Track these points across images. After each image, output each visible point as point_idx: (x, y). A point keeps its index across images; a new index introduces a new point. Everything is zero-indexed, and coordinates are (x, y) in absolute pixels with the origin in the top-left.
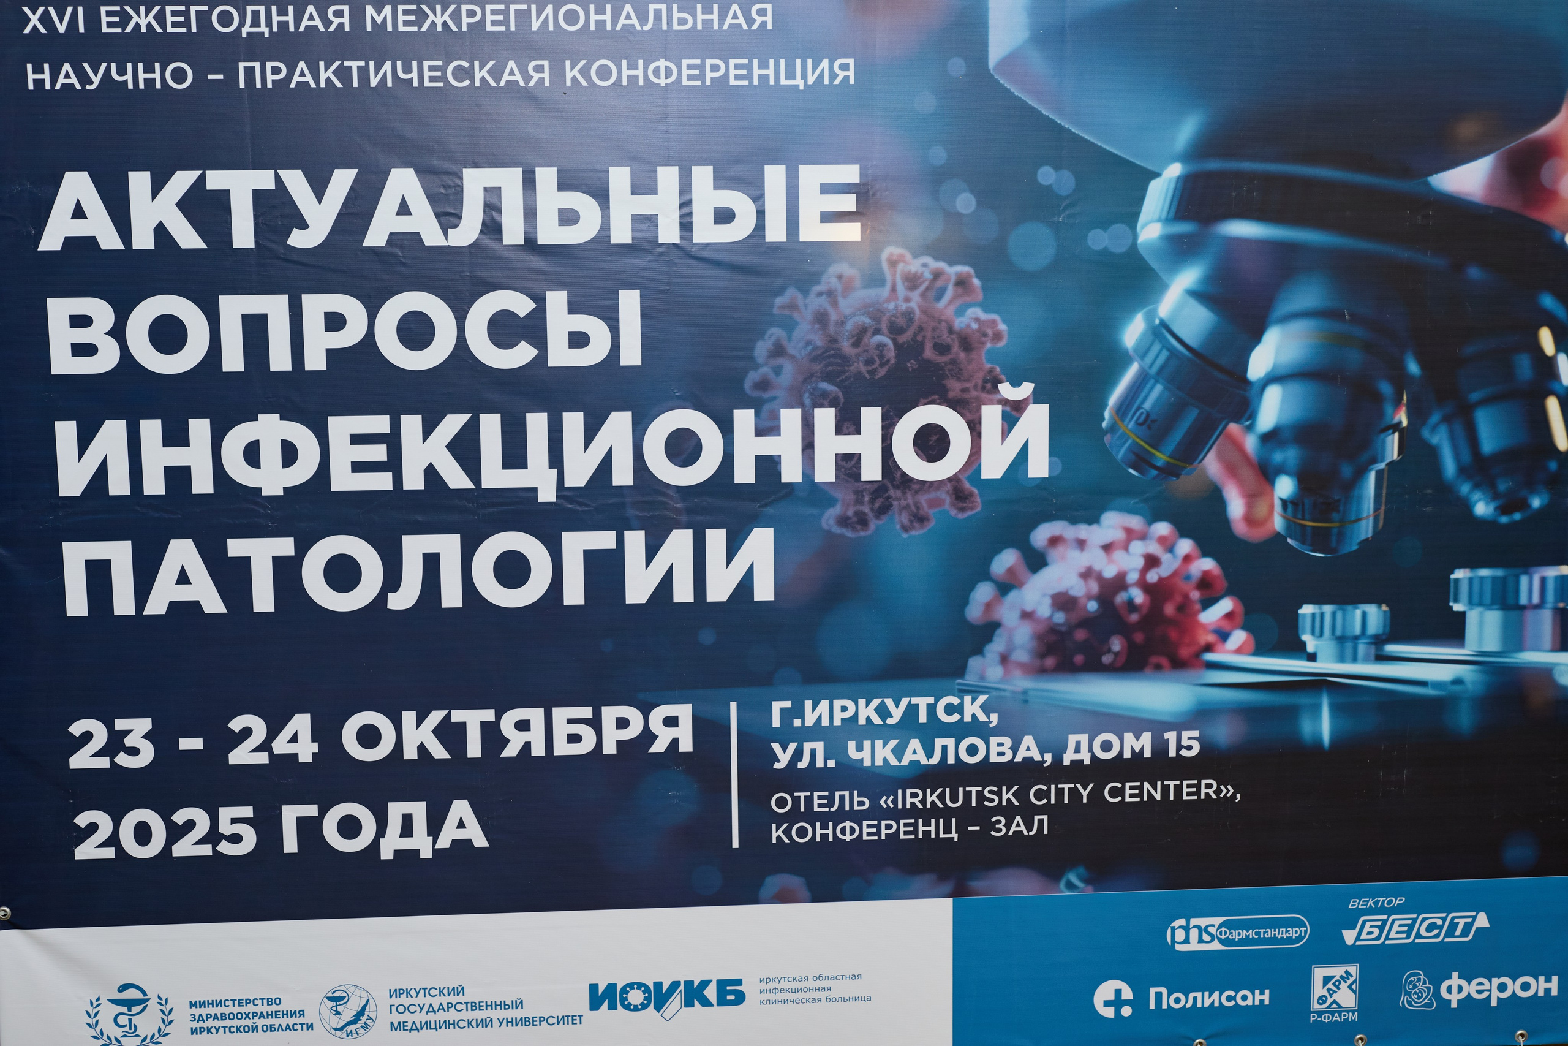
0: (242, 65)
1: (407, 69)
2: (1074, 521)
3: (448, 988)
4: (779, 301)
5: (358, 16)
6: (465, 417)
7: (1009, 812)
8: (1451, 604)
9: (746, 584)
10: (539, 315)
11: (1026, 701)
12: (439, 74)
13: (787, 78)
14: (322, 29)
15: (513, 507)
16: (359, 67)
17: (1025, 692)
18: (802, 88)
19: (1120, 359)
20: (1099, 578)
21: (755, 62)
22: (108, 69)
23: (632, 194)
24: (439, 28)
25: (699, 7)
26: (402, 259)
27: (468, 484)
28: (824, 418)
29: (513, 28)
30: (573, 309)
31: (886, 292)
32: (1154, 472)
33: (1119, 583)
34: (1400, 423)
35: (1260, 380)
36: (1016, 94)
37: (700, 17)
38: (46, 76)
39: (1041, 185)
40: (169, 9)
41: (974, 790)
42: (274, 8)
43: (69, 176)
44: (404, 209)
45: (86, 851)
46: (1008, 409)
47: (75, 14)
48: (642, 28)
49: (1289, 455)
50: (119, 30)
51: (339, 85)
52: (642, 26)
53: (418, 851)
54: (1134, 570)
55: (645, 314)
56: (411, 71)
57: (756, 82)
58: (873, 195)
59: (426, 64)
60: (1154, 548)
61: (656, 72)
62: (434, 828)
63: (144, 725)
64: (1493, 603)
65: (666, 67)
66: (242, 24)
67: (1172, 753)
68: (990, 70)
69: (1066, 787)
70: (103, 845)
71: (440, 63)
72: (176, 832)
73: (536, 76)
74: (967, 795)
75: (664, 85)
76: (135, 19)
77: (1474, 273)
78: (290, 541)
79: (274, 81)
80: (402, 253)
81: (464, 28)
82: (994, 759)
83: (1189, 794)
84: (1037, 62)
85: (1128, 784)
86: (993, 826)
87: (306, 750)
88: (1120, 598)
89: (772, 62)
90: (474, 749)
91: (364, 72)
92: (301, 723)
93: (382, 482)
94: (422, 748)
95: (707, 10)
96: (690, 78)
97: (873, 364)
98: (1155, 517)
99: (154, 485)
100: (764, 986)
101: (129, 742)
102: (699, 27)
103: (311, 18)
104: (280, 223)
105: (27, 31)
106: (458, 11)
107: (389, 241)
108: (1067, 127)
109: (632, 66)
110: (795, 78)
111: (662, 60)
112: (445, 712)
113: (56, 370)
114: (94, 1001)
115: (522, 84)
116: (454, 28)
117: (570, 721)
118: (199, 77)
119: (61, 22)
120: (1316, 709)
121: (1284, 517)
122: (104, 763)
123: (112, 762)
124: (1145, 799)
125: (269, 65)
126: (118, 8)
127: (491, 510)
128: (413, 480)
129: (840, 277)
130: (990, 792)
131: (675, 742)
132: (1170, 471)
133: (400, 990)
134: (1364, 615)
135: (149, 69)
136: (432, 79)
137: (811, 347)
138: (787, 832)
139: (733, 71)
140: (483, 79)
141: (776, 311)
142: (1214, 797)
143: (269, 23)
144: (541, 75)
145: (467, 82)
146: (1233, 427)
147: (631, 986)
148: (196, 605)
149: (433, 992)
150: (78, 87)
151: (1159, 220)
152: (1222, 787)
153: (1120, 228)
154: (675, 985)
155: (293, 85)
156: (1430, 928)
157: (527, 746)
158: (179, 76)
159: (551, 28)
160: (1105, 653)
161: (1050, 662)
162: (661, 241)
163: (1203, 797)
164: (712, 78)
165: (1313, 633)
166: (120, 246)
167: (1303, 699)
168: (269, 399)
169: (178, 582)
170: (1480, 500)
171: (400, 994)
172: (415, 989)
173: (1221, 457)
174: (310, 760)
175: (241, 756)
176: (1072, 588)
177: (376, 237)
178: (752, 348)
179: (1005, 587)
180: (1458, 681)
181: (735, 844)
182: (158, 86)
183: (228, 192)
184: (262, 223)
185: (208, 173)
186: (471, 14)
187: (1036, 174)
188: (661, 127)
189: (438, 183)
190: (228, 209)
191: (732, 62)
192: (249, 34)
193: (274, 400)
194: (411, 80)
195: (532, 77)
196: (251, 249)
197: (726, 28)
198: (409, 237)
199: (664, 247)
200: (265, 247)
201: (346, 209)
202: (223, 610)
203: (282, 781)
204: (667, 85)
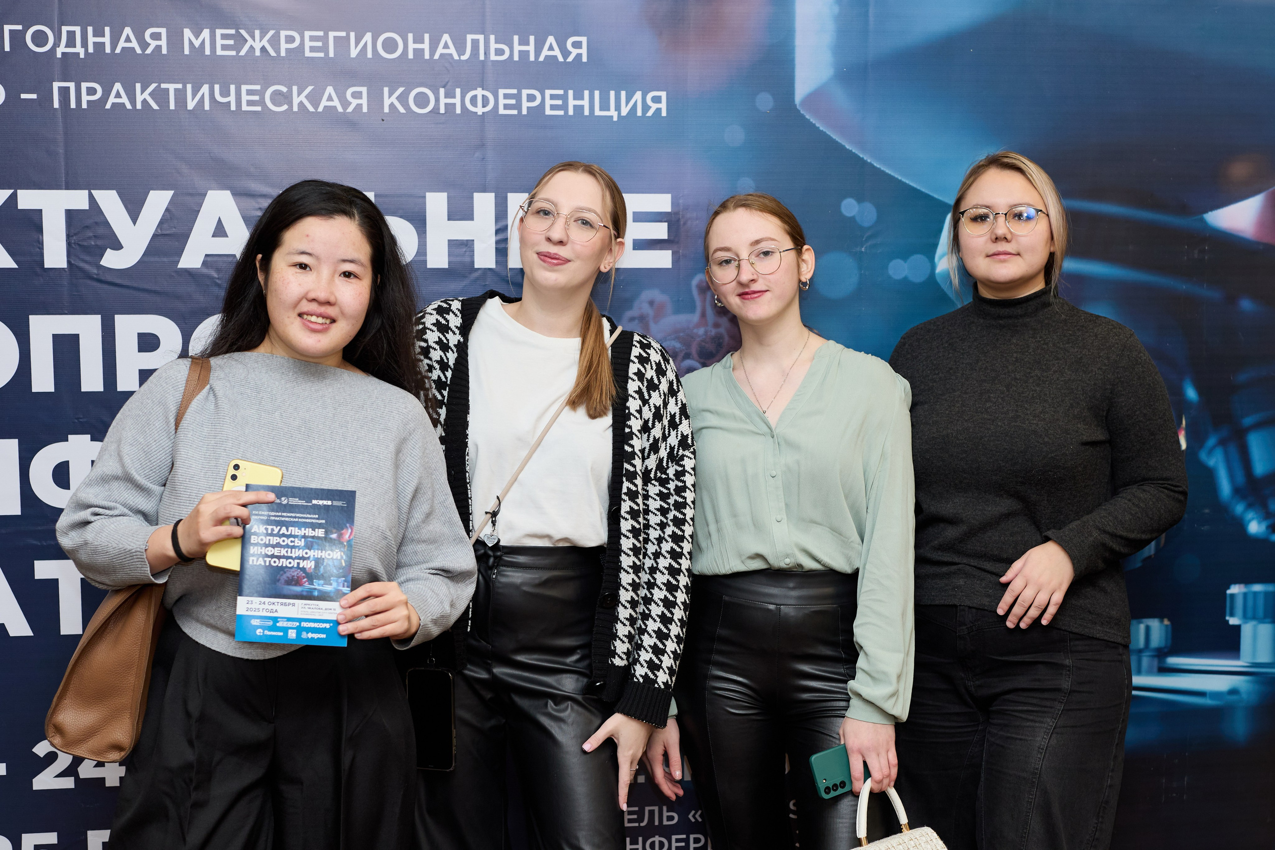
0: (56, 85)
1: (225, 93)
5: (175, 40)
8: (1227, 618)
12: (256, 98)
13: (601, 109)
14: (139, 51)
16: (176, 90)
18: (615, 119)
21: (571, 93)
23: (448, 220)
25: (516, 38)
26: (219, 282)
29: (331, 55)
31: (695, 317)
36: (821, 128)
37: (517, 48)
39: (844, 216)
42: (90, 29)
44: (220, 231)
48: (460, 58)
51: (155, 106)
52: (460, 55)
56: (228, 95)
57: (571, 112)
58: (685, 224)
59: (244, 88)
61: (474, 100)
64: (1265, 617)
65: (483, 95)
66: (57, 44)
68: (796, 105)
71: (258, 87)
73: (354, 102)
75: (481, 114)
77: (1246, 304)
79: (88, 102)
81: (283, 54)
84: (841, 98)
87: (113, 775)
89: (586, 93)
95: (524, 42)
96: (506, 107)
102: (516, 58)
103: (128, 39)
104: (93, 243)
106: (276, 37)
107: (205, 263)
108: (869, 161)
109: (450, 94)
110: (609, 110)
111: (480, 89)
115: (340, 109)
116: (273, 53)
118: (12, 96)
125: (84, 85)
129: (651, 303)
134: (1148, 629)
136: (250, 103)
139: (549, 101)
140: (301, 104)
143: (85, 44)
144: (359, 101)
145: (285, 107)
153: (918, 259)
155: (108, 106)
159: (370, 55)
162: (476, 267)
164: (528, 108)
168: (81, 420)
170: (1253, 519)
174: (117, 783)
175: (45, 781)
177: (191, 259)
180: (1233, 692)
183: (40, 211)
184: (75, 243)
185: (19, 191)
186: (290, 40)
187: (839, 206)
188: (478, 154)
189: (257, 206)
190: (40, 229)
191: (548, 92)
192: (63, 54)
193: (85, 420)
194: (229, 102)
195: (350, 103)
196: (63, 269)
197: (541, 59)
198: (225, 259)
199: (480, 272)
200: (77, 267)
201: (161, 231)
202: (29, 633)
203: (88, 806)
204: (483, 113)
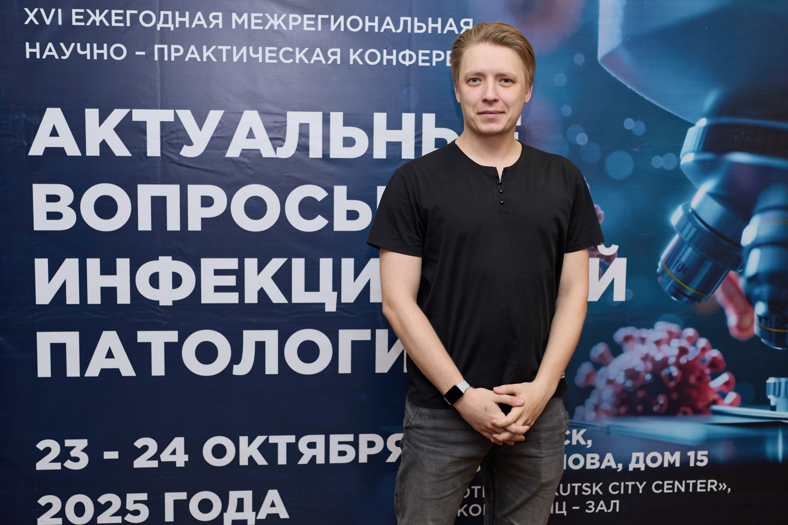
0: (157, 47)
1: (256, 52)
2: (639, 327)
5: (227, 20)
6: (283, 260)
7: (596, 498)
10: (330, 200)
11: (608, 433)
12: (274, 55)
14: (205, 26)
15: (310, 315)
16: (227, 50)
17: (608, 427)
19: (668, 232)
20: (653, 360)
22: (75, 47)
23: (387, 129)
24: (276, 28)
25: (430, 19)
26: (250, 166)
27: (283, 300)
29: (319, 29)
30: (350, 197)
32: (686, 299)
33: (664, 363)
35: (748, 246)
36: (613, 75)
37: (431, 25)
38: (37, 50)
39: (626, 130)
40: (114, 12)
41: (576, 485)
42: (177, 13)
43: (49, 111)
44: (251, 135)
45: (44, 520)
46: (603, 260)
47: (56, 14)
48: (396, 31)
49: (763, 290)
50: (83, 24)
51: (214, 60)
52: (396, 29)
53: (246, 521)
54: (673, 356)
56: (258, 53)
58: (529, 132)
59: (267, 49)
60: (684, 343)
61: (404, 57)
62: (257, 507)
63: (83, 443)
65: (409, 54)
66: (157, 22)
67: (692, 464)
68: (598, 61)
69: (630, 484)
70: (55, 516)
71: (275, 48)
72: (100, 509)
73: (333, 58)
74: (573, 488)
76: (93, 17)
78: (176, 333)
79: (175, 57)
80: (248, 161)
81: (291, 28)
82: (589, 467)
83: (701, 488)
84: (626, 57)
85: (666, 482)
86: (587, 507)
87: (181, 460)
88: (665, 372)
90: (282, 459)
92: (178, 443)
93: (232, 298)
94: (251, 459)
95: (435, 21)
96: (423, 61)
98: (686, 325)
99: (94, 298)
101: (73, 454)
102: (430, 31)
103: (199, 19)
104: (176, 142)
105: (27, 22)
106: (287, 17)
107: (241, 154)
108: (642, 95)
109: (390, 53)
111: (407, 50)
112: (266, 437)
113: (36, 228)
115: (324, 62)
116: (285, 28)
117: (340, 443)
118: (131, 53)
119: (48, 18)
120: (775, 439)
121: (760, 326)
122: (57, 466)
123: (62, 466)
124: (676, 491)
125: (173, 47)
126: (82, 11)
127: (297, 316)
128: (251, 298)
130: (586, 486)
132: (695, 298)
135: (100, 47)
136: (271, 58)
140: (301, 59)
142: (715, 490)
143: (174, 22)
144: (335, 57)
146: (732, 273)
148: (117, 371)
150: (57, 57)
151: (693, 151)
152: (720, 484)
153: (670, 156)
155: (187, 59)
157: (314, 458)
158: (118, 52)
159: (342, 29)
160: (654, 405)
161: (623, 410)
162: (403, 157)
163: (709, 490)
164: (436, 62)
165: (774, 394)
166: (79, 154)
167: (767, 433)
168: (166, 248)
169: (107, 357)
173: (724, 290)
174: (183, 465)
175: (141, 462)
176: (637, 366)
177: (233, 152)
179: (599, 365)
182: (105, 58)
183: (145, 122)
184: (165, 142)
185: (134, 111)
186: (295, 20)
187: (623, 123)
188: (405, 90)
189: (274, 120)
190: (145, 133)
192: (161, 28)
193: (169, 247)
194: (258, 58)
195: (330, 58)
196: (158, 157)
197: (445, 32)
198: (254, 152)
200: (167, 156)
201: (216, 135)
202: (134, 374)
203: (166, 478)
204: (409, 65)
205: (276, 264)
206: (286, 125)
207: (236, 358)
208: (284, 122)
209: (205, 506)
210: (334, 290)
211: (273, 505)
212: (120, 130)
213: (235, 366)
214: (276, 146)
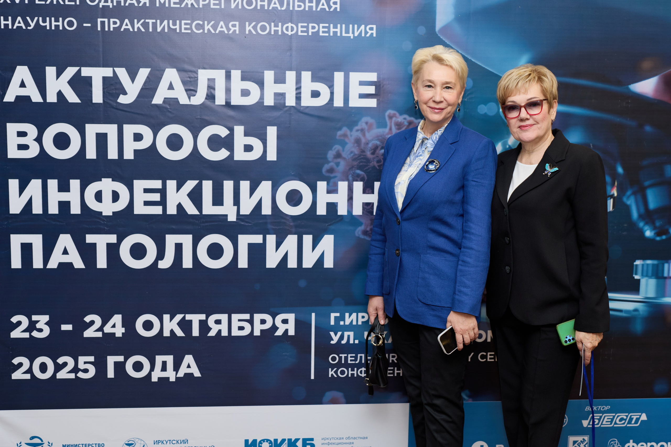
0: (99, 20)
1: (174, 24)
3: (181, 440)
4: (339, 133)
6: (196, 182)
8: (634, 276)
9: (321, 260)
10: (231, 137)
12: (188, 26)
13: (346, 33)
14: (136, 5)
15: (216, 223)
16: (153, 23)
18: (352, 38)
21: (332, 25)
22: (38, 20)
23: (275, 83)
24: (189, 6)
26: (170, 110)
27: (197, 213)
28: (358, 186)
29: (223, 7)
30: (246, 134)
31: (387, 130)
34: (614, 194)
36: (448, 43)
37: (308, 4)
38: (10, 22)
43: (19, 68)
44: (171, 87)
45: (17, 375)
48: (281, 9)
50: (44, 2)
51: (143, 30)
52: (281, 8)
53: (169, 378)
55: (279, 138)
56: (176, 25)
57: (331, 34)
58: (383, 86)
59: (183, 22)
61: (287, 28)
62: (176, 368)
63: (46, 318)
64: (652, 275)
65: (291, 26)
66: (100, 1)
68: (436, 32)
70: (25, 373)
71: (189, 22)
72: (58, 367)
73: (233, 29)
77: (648, 128)
78: (115, 236)
79: (114, 28)
80: (170, 107)
81: (201, 6)
84: (458, 29)
85: (489, 353)
87: (119, 331)
89: (339, 26)
90: (196, 332)
91: (155, 25)
92: (117, 319)
93: (158, 210)
94: (172, 332)
95: (311, 2)
96: (302, 32)
97: (380, 162)
99: (53, 209)
100: (323, 441)
101: (38, 326)
102: (307, 9)
104: (114, 92)
105: (2, 2)
107: (164, 102)
108: (470, 58)
109: (276, 26)
110: (349, 33)
111: (290, 23)
112: (183, 315)
113: (10, 156)
114: (19, 444)
116: (196, 6)
117: (239, 320)
118: (80, 25)
122: (27, 335)
123: (30, 335)
125: (112, 20)
127: (206, 224)
128: (172, 210)
129: (367, 123)
131: (287, 331)
133: (159, 441)
135: (57, 20)
136: (186, 29)
137: (352, 154)
138: (336, 372)
139: (321, 29)
140: (209, 30)
141: (337, 137)
143: (112, 1)
144: (235, 28)
145: (201, 31)
147: (264, 440)
148: (71, 264)
149: (174, 442)
150: (24, 28)
153: (492, 105)
154: (283, 440)
155: (122, 30)
156: (621, 420)
157: (220, 331)
158: (70, 24)
159: (240, 7)
162: (286, 105)
164: (312, 32)
166: (41, 101)
168: (107, 172)
169: (63, 254)
170: (648, 229)
171: (159, 442)
172: (166, 441)
174: (121, 336)
175: (89, 333)
177: (158, 100)
178: (326, 154)
180: (636, 310)
181: (312, 377)
182: (61, 28)
183: (91, 77)
185: (82, 68)
188: (288, 53)
189: (188, 76)
190: (91, 85)
191: (321, 25)
192: (103, 6)
193: (109, 172)
194: (176, 29)
195: (231, 29)
196: (101, 103)
197: (318, 9)
198: (173, 100)
199: (288, 108)
200: (108, 103)
201: (145, 87)
202: (83, 267)
203: (108, 345)
204: (291, 34)
205: (190, 185)
206: (198, 80)
207: (161, 255)
208: (196, 77)
209: (138, 367)
210: (234, 205)
211: (189, 366)
212: (72, 82)
213: (160, 262)
214: (190, 96)
